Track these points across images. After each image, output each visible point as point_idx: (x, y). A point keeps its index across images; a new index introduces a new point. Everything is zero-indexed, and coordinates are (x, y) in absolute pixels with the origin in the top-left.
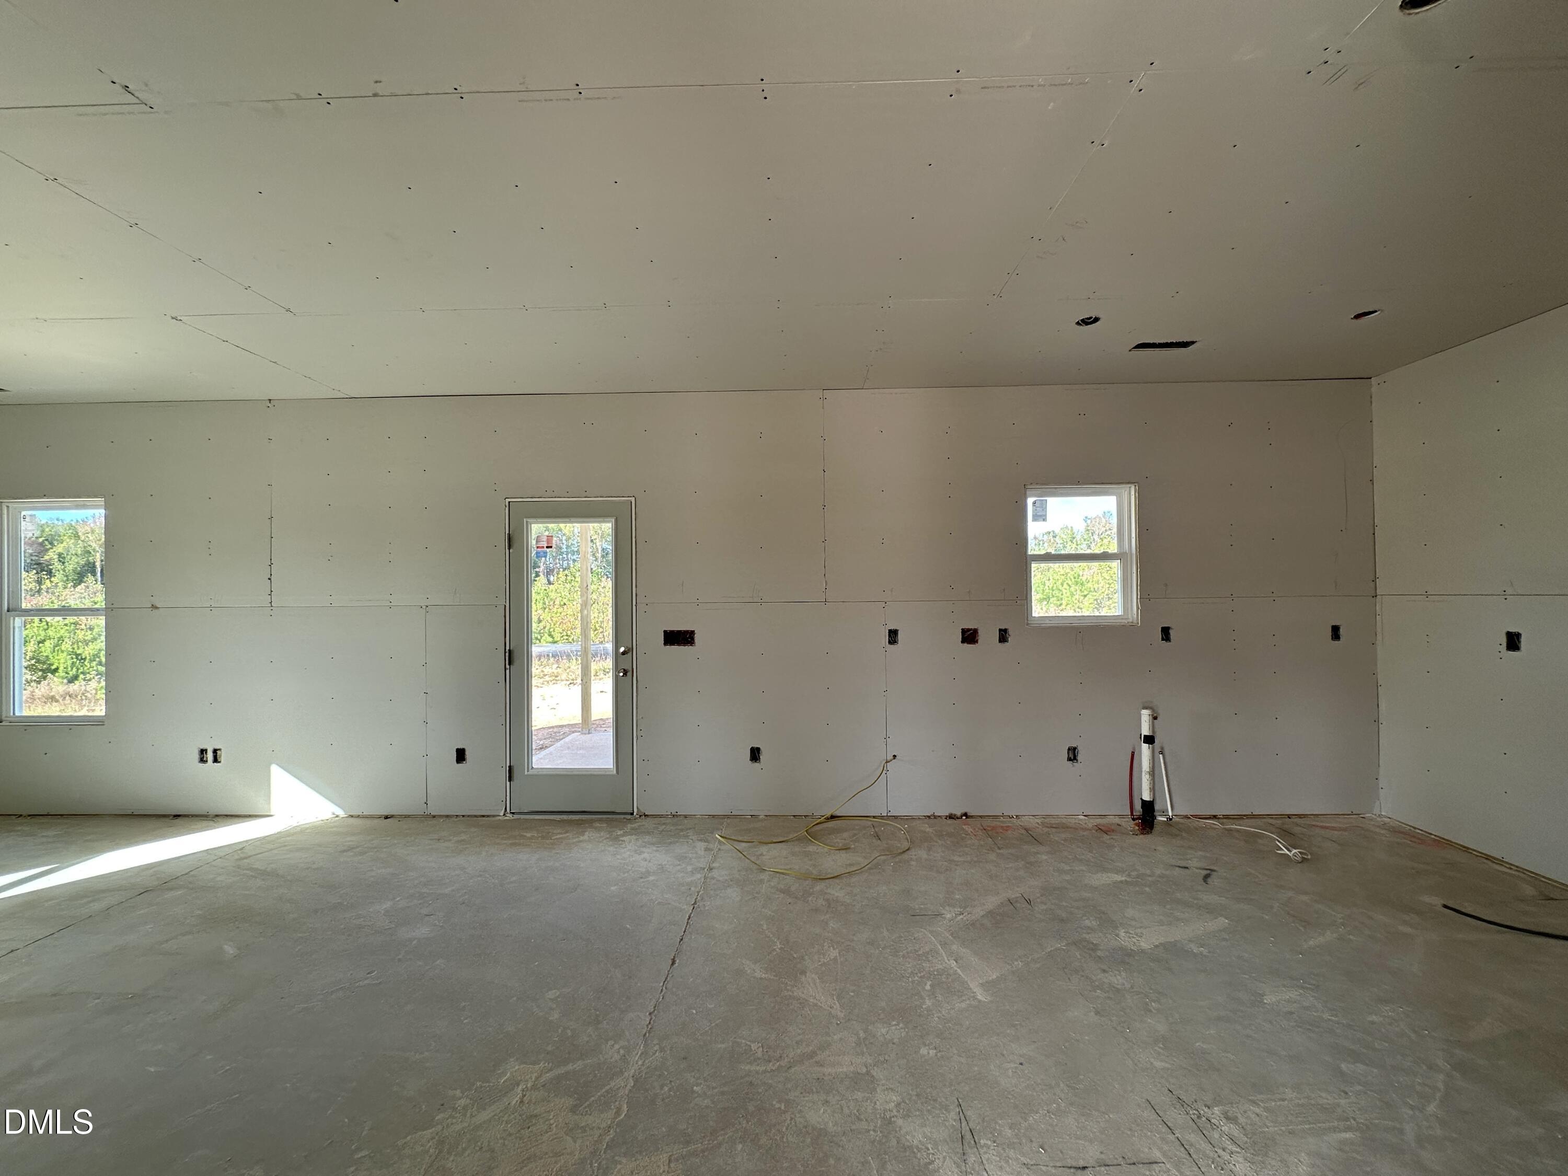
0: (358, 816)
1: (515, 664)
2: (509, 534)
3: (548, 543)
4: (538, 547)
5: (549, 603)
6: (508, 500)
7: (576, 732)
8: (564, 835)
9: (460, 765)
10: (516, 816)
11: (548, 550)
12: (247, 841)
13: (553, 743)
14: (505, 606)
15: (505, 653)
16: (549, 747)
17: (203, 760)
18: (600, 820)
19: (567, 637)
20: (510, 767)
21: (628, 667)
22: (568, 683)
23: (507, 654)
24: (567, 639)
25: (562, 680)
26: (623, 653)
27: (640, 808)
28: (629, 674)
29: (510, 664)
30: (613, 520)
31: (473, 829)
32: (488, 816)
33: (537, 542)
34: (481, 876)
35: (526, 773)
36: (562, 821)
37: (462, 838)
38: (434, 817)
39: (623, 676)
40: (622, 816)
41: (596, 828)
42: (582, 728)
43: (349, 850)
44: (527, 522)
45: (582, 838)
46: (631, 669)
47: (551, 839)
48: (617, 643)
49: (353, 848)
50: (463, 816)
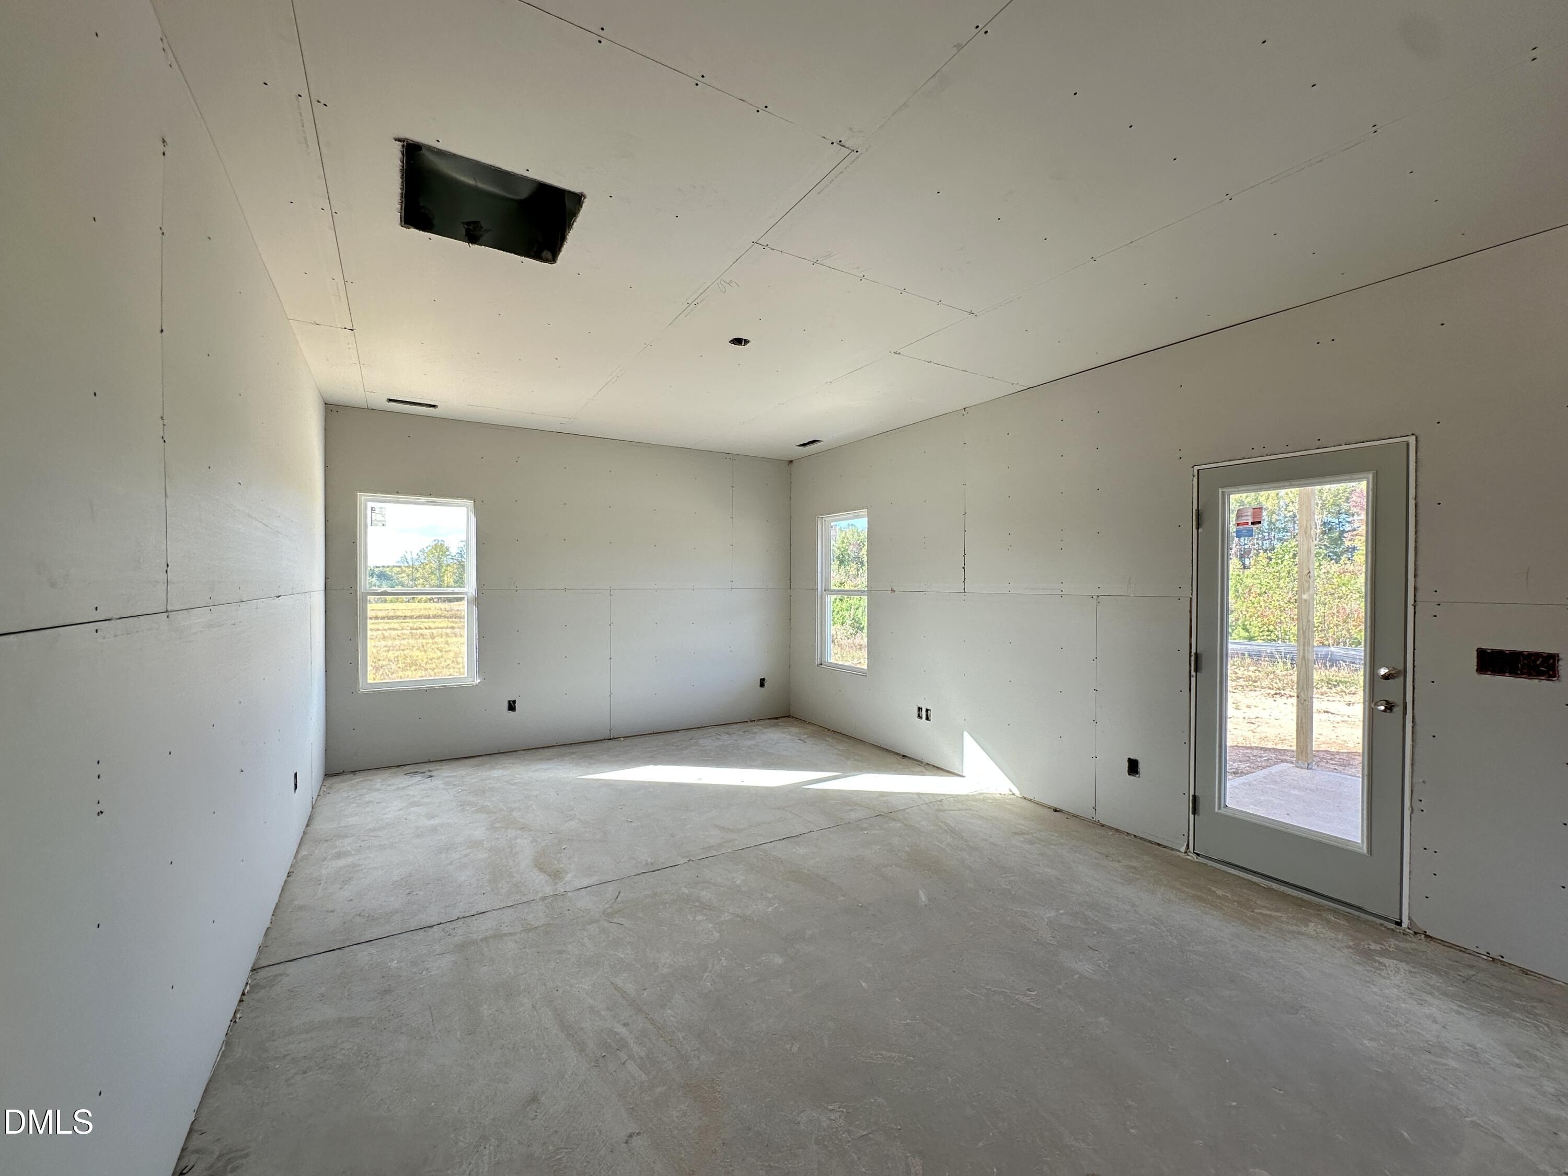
0: (1030, 800)
1: (1203, 671)
2: (1198, 510)
3: (1254, 518)
4: (1238, 524)
5: (1243, 590)
6: (1196, 468)
7: (1286, 761)
8: (1274, 913)
9: (1132, 777)
10: (1201, 860)
11: (1254, 527)
12: (944, 795)
13: (1253, 770)
14: (1191, 599)
15: (1190, 656)
16: (1247, 774)
17: (920, 717)
18: (1335, 911)
19: (1268, 633)
20: (1194, 796)
21: (1395, 698)
22: (1273, 692)
23: (1193, 658)
24: (1268, 636)
25: (1262, 688)
26: (1386, 677)
27: (1414, 919)
28: (1398, 710)
29: (1196, 671)
30: (1371, 476)
31: (1146, 858)
32: (1165, 847)
33: (1238, 517)
34: (1154, 924)
35: (1216, 810)
36: (1270, 889)
37: (1135, 865)
38: (1103, 826)
39: (1385, 711)
40: (1379, 921)
41: (1328, 922)
42: (1298, 759)
43: (1020, 834)
44: (1223, 493)
45: (1303, 929)
46: (1401, 703)
47: (1253, 911)
48: (1373, 662)
49: (1024, 834)
50: (1135, 836)
